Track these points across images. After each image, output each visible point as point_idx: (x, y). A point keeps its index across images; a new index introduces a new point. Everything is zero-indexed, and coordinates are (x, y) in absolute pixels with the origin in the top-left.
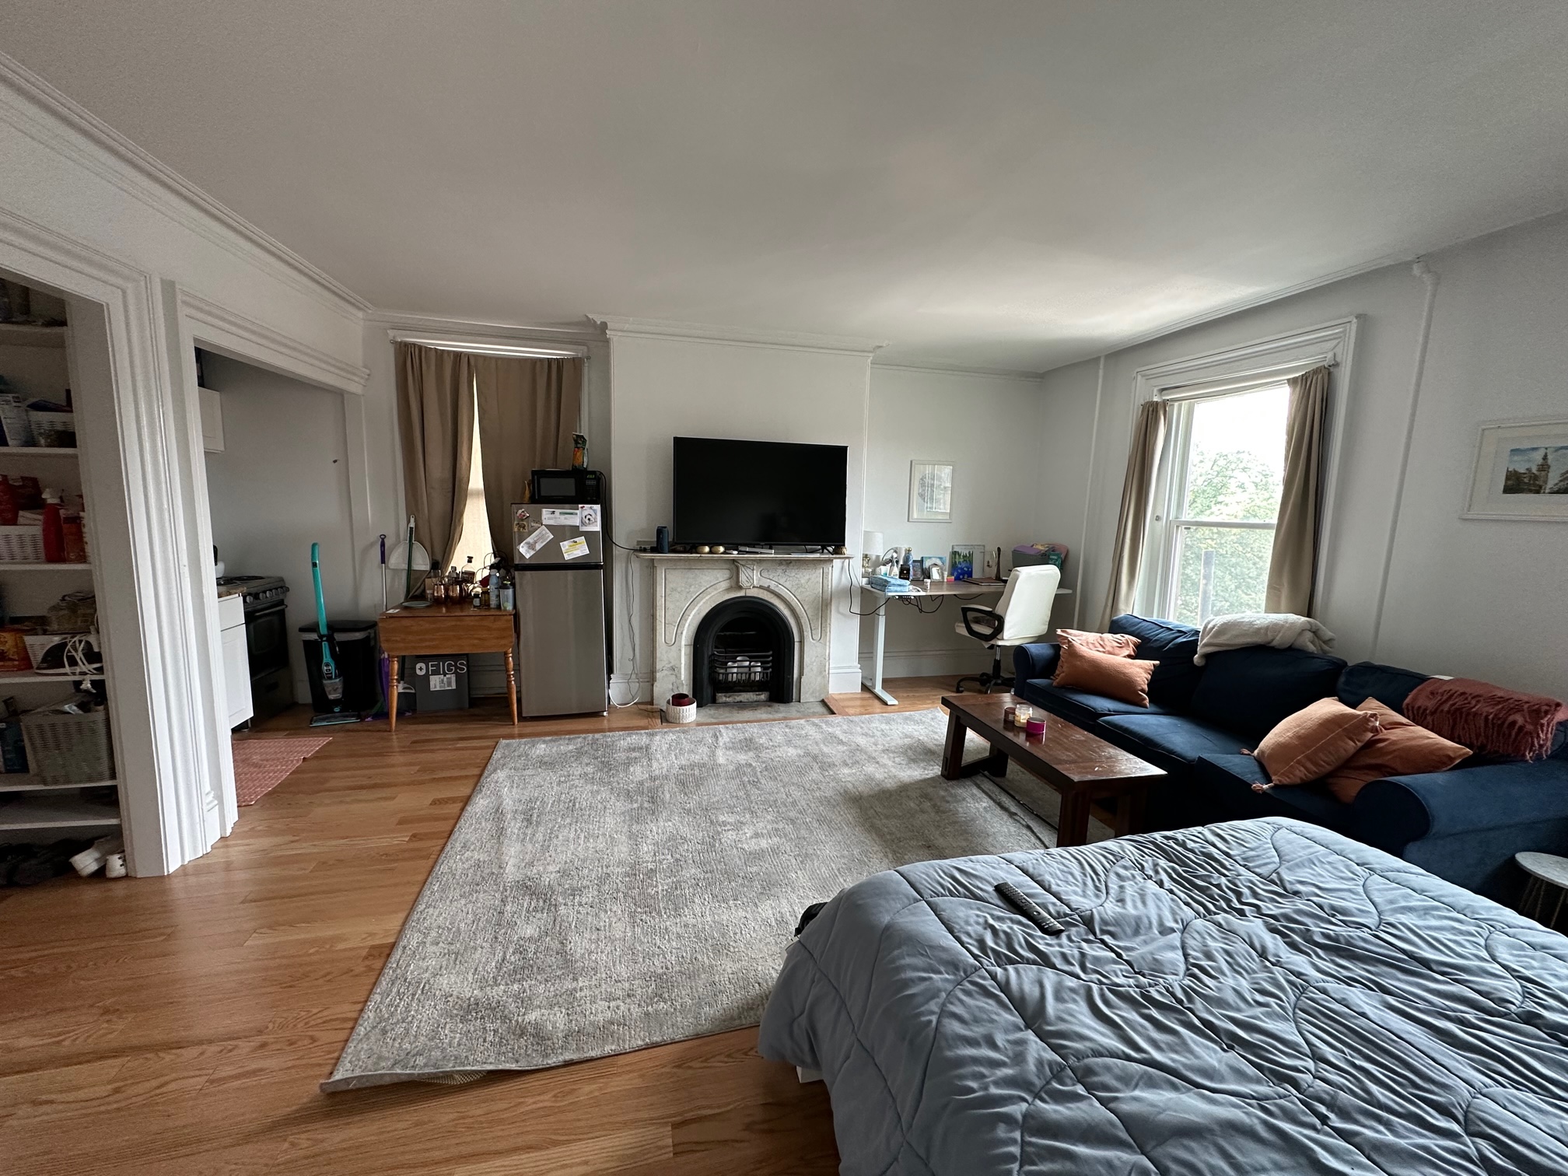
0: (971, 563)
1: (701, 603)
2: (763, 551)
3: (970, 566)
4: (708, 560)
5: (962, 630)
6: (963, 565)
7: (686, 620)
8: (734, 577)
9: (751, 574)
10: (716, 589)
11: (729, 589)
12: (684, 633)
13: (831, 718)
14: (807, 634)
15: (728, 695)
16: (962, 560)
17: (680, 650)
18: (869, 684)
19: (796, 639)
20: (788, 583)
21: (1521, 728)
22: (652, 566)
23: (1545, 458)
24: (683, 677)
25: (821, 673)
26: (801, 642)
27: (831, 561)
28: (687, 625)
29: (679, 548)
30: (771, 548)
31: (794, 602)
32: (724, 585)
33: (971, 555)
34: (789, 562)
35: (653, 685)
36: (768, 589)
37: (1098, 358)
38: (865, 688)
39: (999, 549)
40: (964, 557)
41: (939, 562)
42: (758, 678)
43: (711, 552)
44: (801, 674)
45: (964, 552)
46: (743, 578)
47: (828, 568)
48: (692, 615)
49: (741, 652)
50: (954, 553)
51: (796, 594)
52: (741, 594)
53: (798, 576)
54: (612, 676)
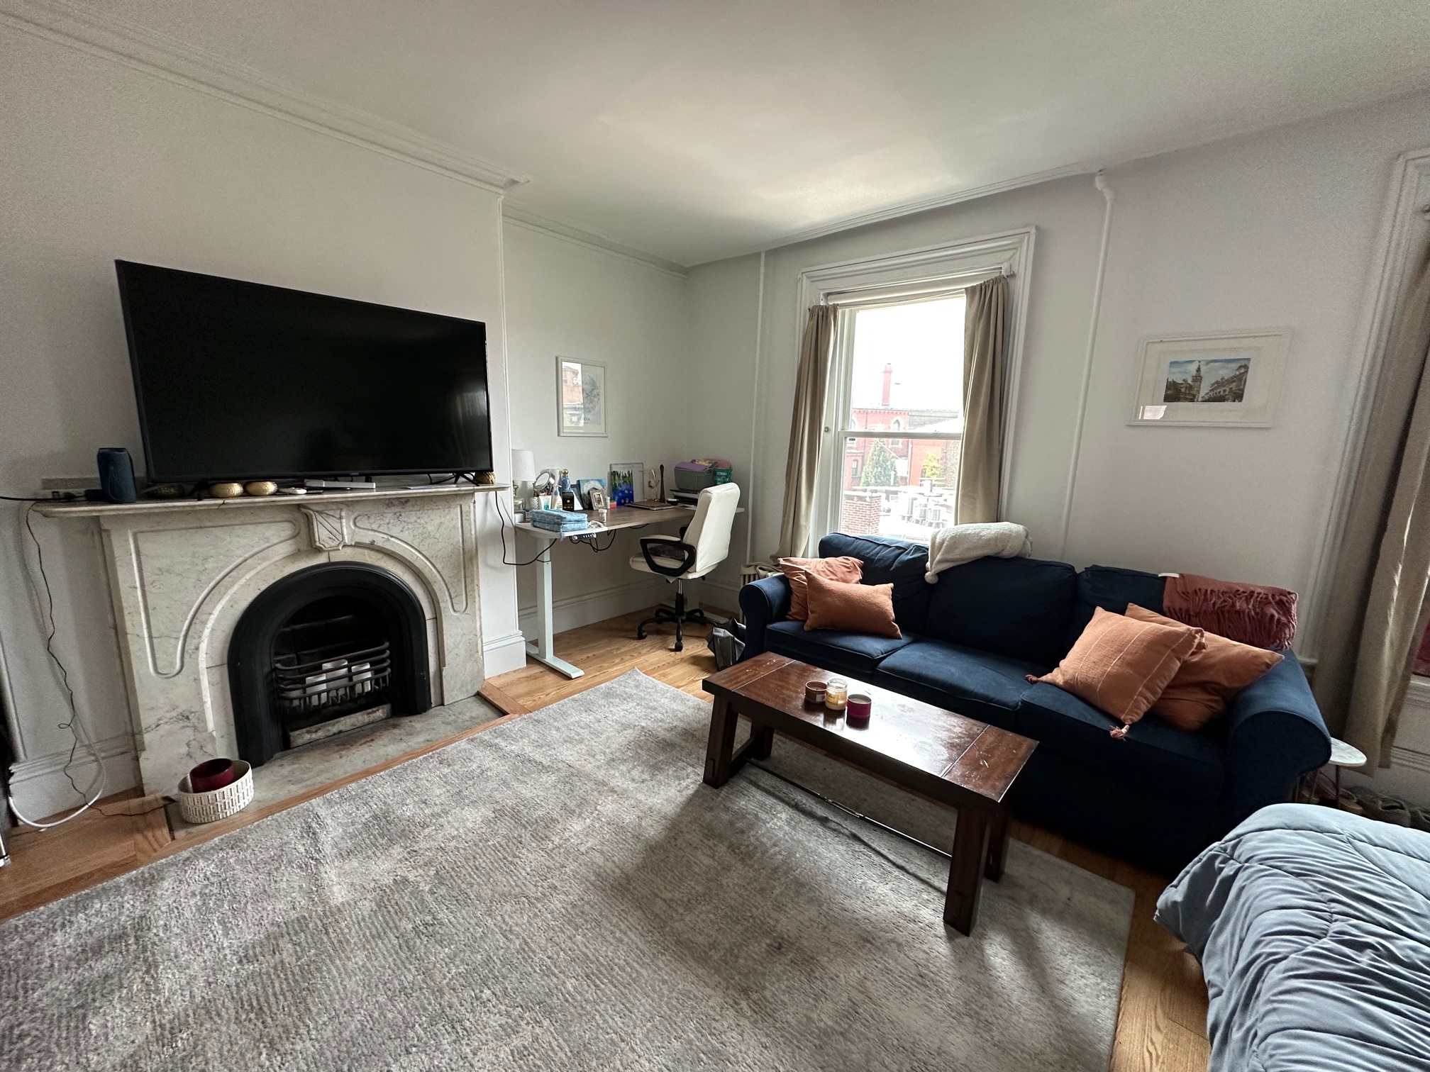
0: (631, 484)
1: (236, 587)
2: (354, 485)
3: (631, 489)
4: (239, 510)
5: (641, 565)
6: (624, 487)
7: (204, 623)
8: (304, 530)
9: (337, 526)
10: (264, 559)
11: (293, 556)
12: (204, 647)
13: (505, 723)
14: (445, 605)
15: (313, 728)
16: (622, 482)
17: (197, 680)
18: (534, 651)
19: (428, 614)
20: (406, 533)
21: (1279, 620)
23: (1199, 370)
24: (211, 725)
25: (471, 656)
26: (437, 619)
27: (472, 494)
28: (207, 632)
29: (164, 490)
30: (368, 480)
32: (285, 549)
33: (630, 475)
34: (404, 502)
35: (137, 759)
36: (372, 547)
37: (758, 255)
38: (531, 659)
39: (662, 467)
40: (624, 477)
41: (598, 486)
42: (368, 687)
43: (246, 494)
44: (441, 663)
45: (623, 471)
46: (322, 533)
47: (467, 505)
48: (216, 613)
49: (328, 656)
50: (614, 474)
51: (421, 548)
52: (321, 559)
53: (423, 521)
54: (13, 768)
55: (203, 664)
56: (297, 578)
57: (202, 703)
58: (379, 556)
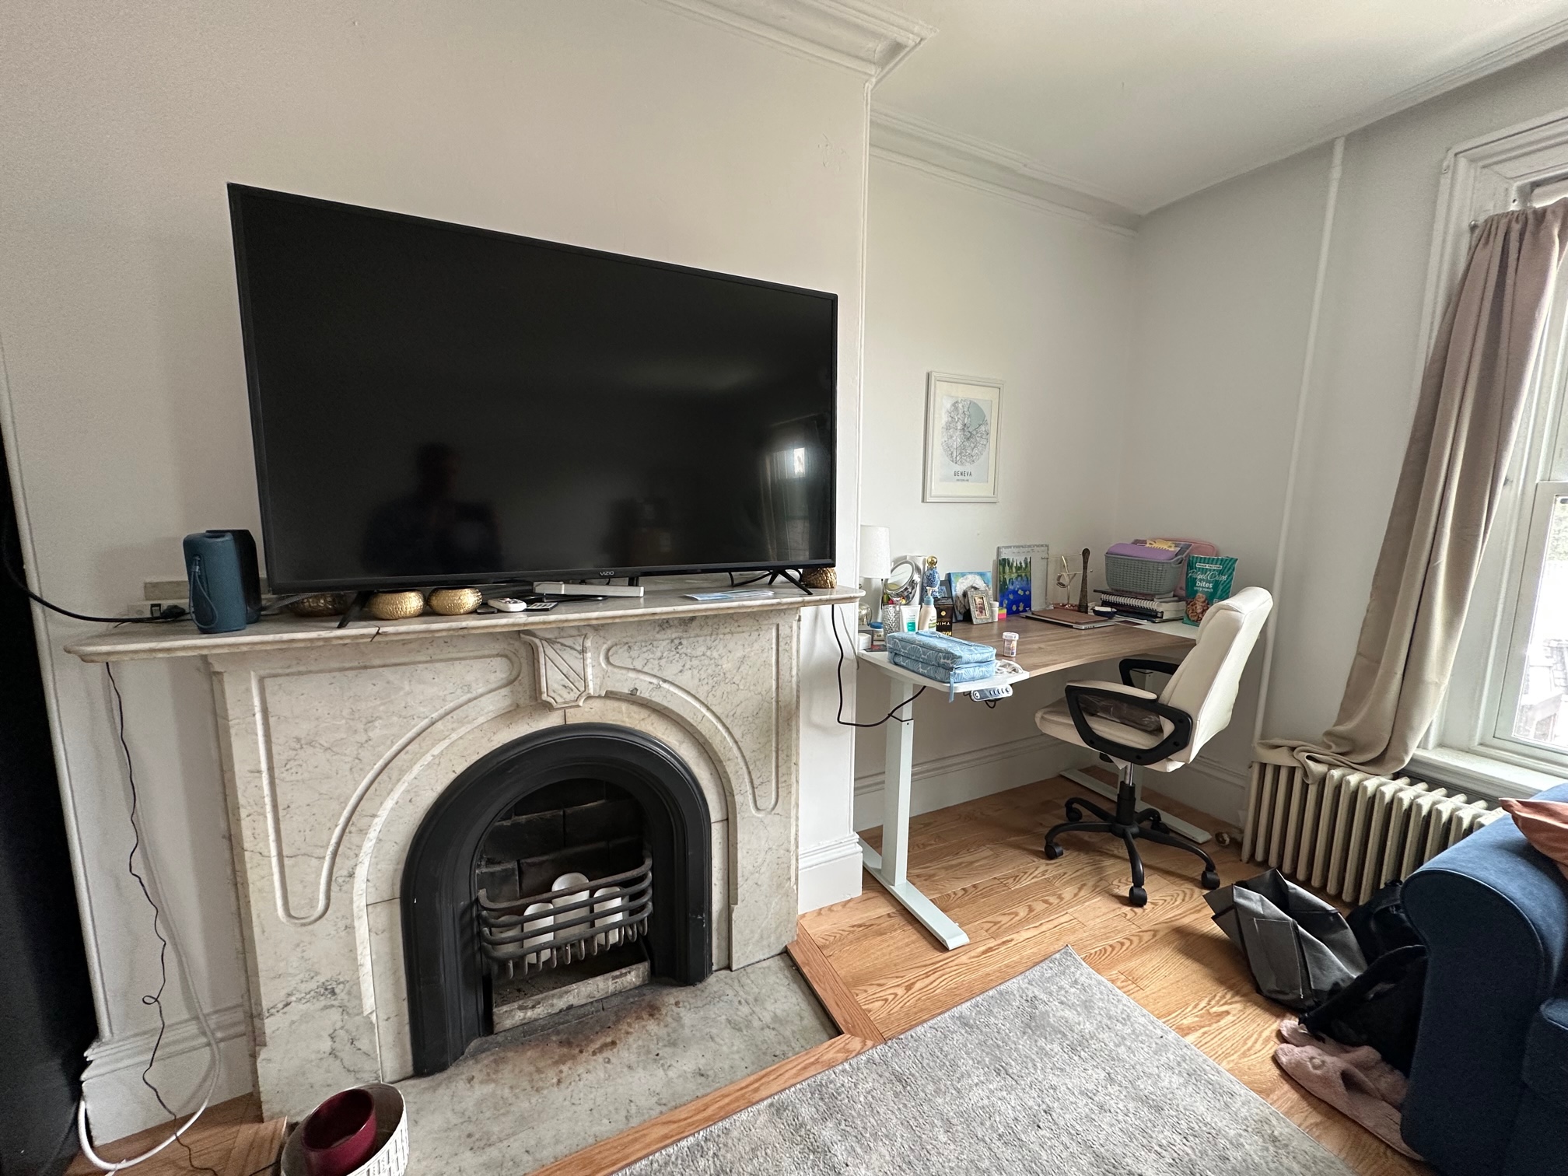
0: (1029, 581)
1: (416, 769)
2: (610, 591)
3: (1027, 588)
4: (405, 642)
5: (1065, 731)
6: (1017, 585)
7: (363, 832)
8: (526, 669)
9: (577, 665)
10: (462, 722)
11: (511, 713)
12: (362, 872)
13: (831, 1049)
14: (743, 798)
15: (527, 999)
16: (1014, 576)
17: (350, 928)
18: (875, 864)
19: (715, 813)
20: (688, 674)
22: (208, 671)
24: (369, 1003)
25: (780, 886)
26: (729, 821)
27: (795, 607)
28: (368, 845)
29: (309, 601)
30: (633, 582)
31: (707, 723)
32: (493, 705)
33: (1028, 564)
34: (687, 621)
35: (254, 1056)
36: (632, 698)
37: (1330, 146)
38: (873, 882)
39: (1086, 553)
40: (1019, 568)
41: (979, 583)
42: (614, 937)
43: (429, 611)
44: (731, 900)
45: (1017, 559)
46: (552, 678)
47: (787, 625)
48: (384, 813)
49: (564, 866)
50: (1003, 563)
51: (710, 701)
52: (552, 720)
53: (715, 654)
54: (89, 1054)
55: (360, 902)
56: (512, 754)
57: (356, 966)
58: (644, 713)
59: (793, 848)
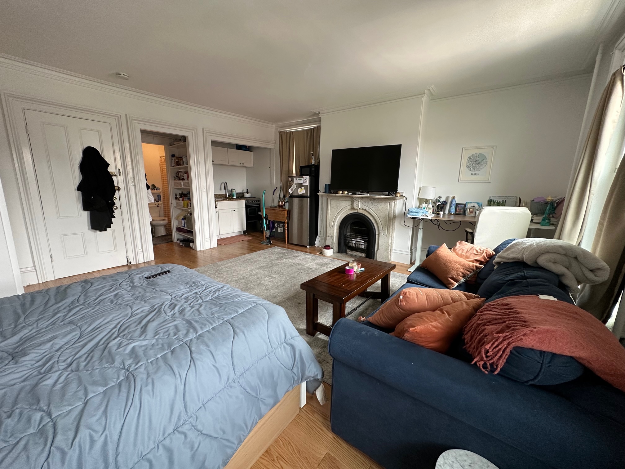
1: (342, 213)
2: (365, 194)
4: (340, 196)
7: (336, 219)
8: (352, 203)
9: (358, 203)
10: (346, 209)
11: (350, 210)
12: (336, 224)
14: (381, 231)
15: (351, 251)
17: (334, 230)
19: (377, 233)
20: (374, 208)
22: (327, 198)
24: (335, 241)
25: (387, 250)
26: (379, 235)
27: (389, 200)
28: (337, 221)
29: (334, 191)
30: (368, 193)
31: (376, 216)
32: (349, 207)
33: (504, 202)
34: (374, 199)
35: (326, 241)
36: (365, 210)
39: (520, 199)
41: (476, 205)
42: (362, 247)
43: (342, 193)
44: (378, 249)
45: (499, 200)
46: (355, 205)
48: (338, 218)
49: (360, 236)
50: (490, 201)
51: (377, 213)
52: (356, 211)
53: (378, 206)
55: (335, 228)
56: (351, 214)
57: (334, 235)
58: (368, 213)
59: (390, 244)
